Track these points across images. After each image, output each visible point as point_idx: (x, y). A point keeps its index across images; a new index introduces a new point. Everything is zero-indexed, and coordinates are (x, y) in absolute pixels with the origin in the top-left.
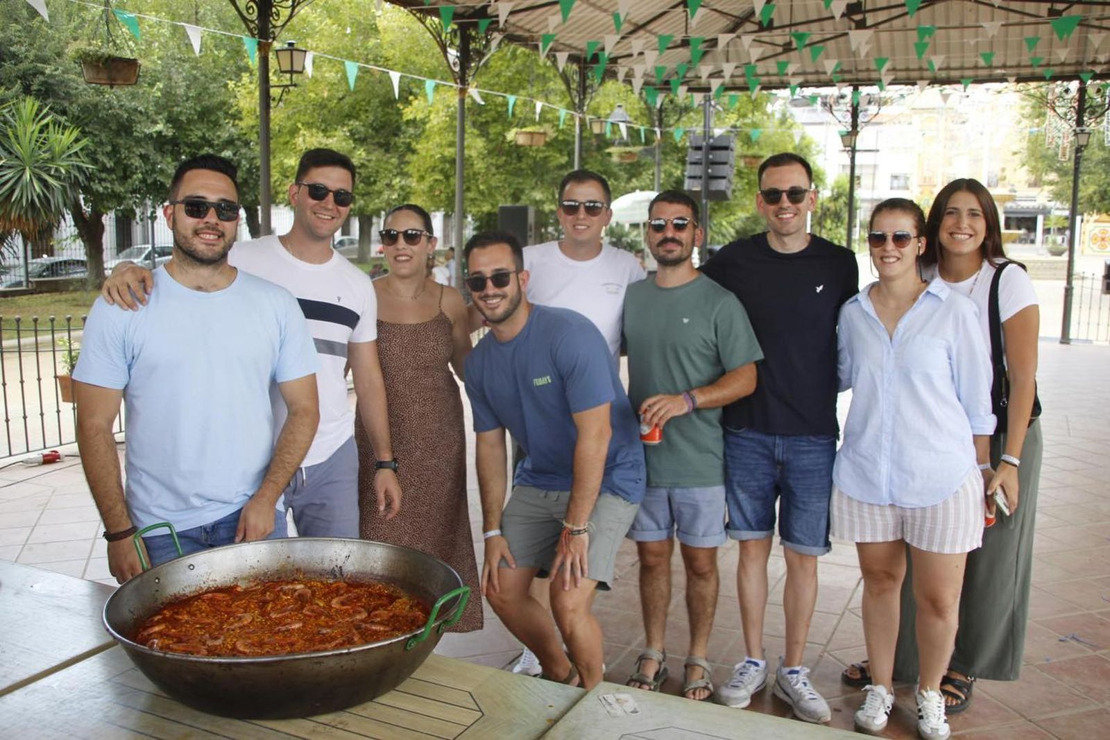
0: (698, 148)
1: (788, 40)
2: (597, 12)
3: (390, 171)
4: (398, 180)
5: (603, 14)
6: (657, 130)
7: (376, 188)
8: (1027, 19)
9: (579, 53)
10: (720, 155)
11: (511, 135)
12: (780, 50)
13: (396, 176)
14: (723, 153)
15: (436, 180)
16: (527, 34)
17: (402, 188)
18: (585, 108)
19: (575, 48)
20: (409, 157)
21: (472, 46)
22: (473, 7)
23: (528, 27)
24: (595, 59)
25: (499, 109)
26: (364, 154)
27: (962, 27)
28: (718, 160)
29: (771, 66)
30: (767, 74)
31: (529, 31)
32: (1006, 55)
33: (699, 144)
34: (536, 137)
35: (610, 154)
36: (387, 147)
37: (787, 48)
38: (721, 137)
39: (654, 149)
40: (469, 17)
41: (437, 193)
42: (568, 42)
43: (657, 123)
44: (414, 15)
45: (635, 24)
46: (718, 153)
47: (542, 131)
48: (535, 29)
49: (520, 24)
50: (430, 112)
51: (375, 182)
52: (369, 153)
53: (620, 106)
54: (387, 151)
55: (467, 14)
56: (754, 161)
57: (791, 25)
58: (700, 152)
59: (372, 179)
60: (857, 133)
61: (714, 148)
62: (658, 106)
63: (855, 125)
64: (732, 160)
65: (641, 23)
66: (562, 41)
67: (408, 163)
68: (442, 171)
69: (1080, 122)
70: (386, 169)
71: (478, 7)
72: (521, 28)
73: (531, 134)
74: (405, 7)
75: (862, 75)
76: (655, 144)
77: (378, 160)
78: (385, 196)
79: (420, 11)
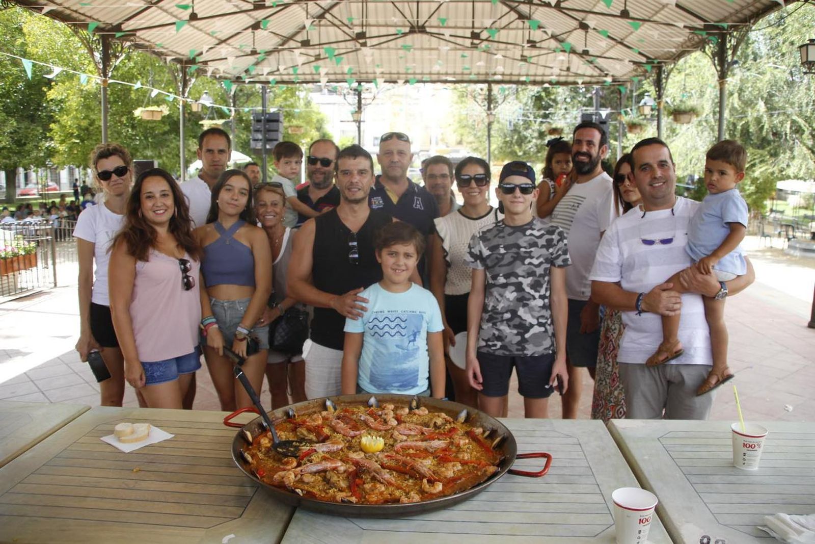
0: (259, 121)
1: (317, 53)
2: (196, 30)
3: (36, 136)
4: (43, 142)
5: (200, 32)
6: (233, 109)
7: (26, 148)
8: (458, 47)
9: (181, 57)
10: (273, 126)
11: (138, 113)
12: (313, 59)
13: (41, 140)
14: (275, 124)
15: (75, 143)
16: (147, 44)
17: (47, 148)
18: (186, 95)
19: (179, 54)
20: (52, 126)
21: (111, 51)
22: (111, 24)
23: (148, 39)
24: (192, 61)
25: (119, 93)
26: (15, 124)
27: (422, 49)
28: (272, 128)
29: (307, 69)
30: (304, 74)
31: (148, 41)
32: (447, 67)
33: (259, 118)
34: (155, 114)
35: (202, 125)
36: (32, 119)
37: (318, 58)
38: (274, 113)
39: (231, 122)
40: (108, 31)
41: (75, 152)
42: (174, 50)
43: (232, 105)
44: (70, 28)
45: (219, 39)
46: (271, 124)
47: (159, 109)
48: (153, 41)
49: (142, 37)
50: (68, 94)
51: (25, 144)
52: (18, 122)
53: (206, 93)
54: (33, 121)
55: (107, 28)
56: (297, 129)
57: (320, 44)
58: (259, 123)
59: (23, 142)
60: (361, 113)
61: (269, 121)
62: (232, 93)
63: (360, 107)
64: (281, 129)
65: (224, 39)
66: (171, 49)
67: (51, 130)
68: (78, 137)
69: (489, 109)
70: (33, 135)
71: (114, 24)
72: (143, 39)
73: (153, 111)
74: (63, 22)
75: (364, 77)
76: (231, 118)
77: (26, 128)
78: (34, 154)
79: (74, 25)
